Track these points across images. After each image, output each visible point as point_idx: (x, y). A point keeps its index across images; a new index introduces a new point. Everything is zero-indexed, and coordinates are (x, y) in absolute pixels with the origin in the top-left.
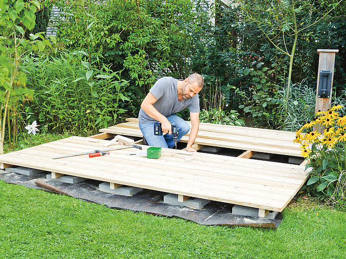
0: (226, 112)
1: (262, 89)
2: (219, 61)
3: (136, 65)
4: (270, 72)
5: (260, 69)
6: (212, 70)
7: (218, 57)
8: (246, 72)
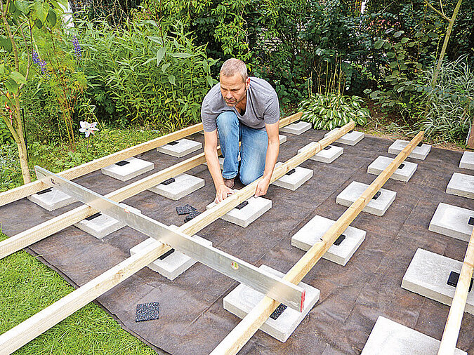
0: (345, 98)
1: (397, 69)
2: (340, 29)
3: (231, 37)
4: (412, 45)
5: (398, 40)
6: (331, 41)
7: (340, 24)
8: (377, 46)
